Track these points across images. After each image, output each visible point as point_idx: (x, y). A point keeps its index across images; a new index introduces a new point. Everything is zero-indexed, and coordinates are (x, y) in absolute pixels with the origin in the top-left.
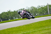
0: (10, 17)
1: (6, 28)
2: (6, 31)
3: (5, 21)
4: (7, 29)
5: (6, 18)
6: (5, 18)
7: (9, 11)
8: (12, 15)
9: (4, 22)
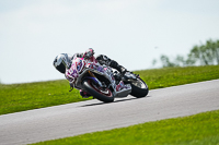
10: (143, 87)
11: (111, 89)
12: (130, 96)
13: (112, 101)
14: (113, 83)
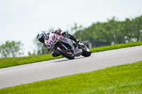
0: (114, 36)
1: (104, 67)
2: (104, 74)
3: (102, 48)
4: (107, 69)
5: (102, 38)
6: (100, 40)
7: (111, 19)
8: (121, 31)
9: (98, 48)
10: (88, 50)
11: (72, 52)
12: (81, 56)
13: (73, 58)
14: (73, 48)
